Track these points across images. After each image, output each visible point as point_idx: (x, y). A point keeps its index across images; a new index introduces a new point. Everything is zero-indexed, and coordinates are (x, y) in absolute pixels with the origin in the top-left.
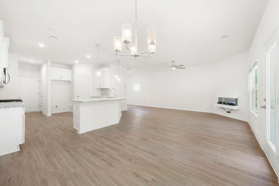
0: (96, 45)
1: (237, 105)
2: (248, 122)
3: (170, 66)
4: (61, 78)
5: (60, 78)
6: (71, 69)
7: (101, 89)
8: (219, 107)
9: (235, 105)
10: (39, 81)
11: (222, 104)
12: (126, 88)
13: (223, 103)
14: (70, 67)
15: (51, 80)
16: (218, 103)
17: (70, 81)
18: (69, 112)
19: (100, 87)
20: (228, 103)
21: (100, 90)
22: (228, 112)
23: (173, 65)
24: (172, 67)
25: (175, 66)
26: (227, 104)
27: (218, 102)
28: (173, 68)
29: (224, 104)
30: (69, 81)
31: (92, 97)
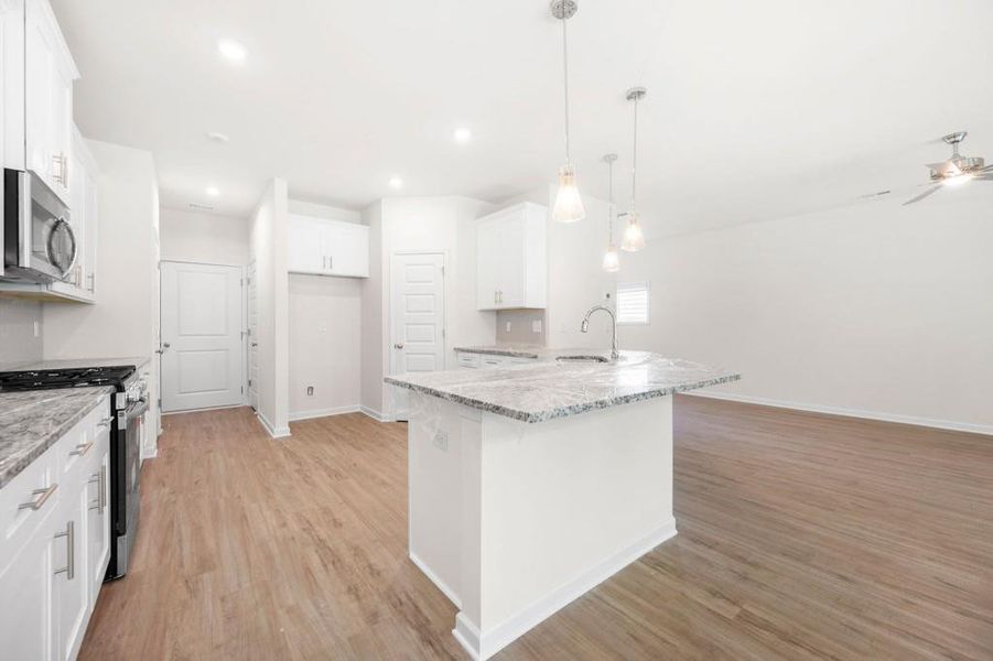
4: (328, 265)
5: (325, 267)
6: (367, 224)
7: (499, 312)
10: (245, 282)
14: (364, 212)
15: (289, 273)
17: (361, 278)
18: (360, 415)
19: (498, 302)
21: (493, 318)
30: (361, 280)
31: (458, 351)
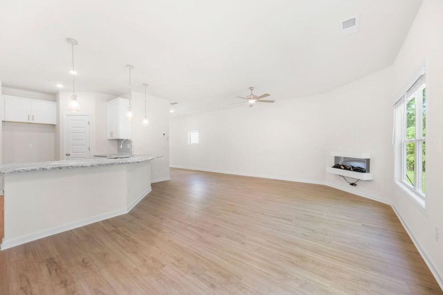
0: (69, 40)
1: (369, 172)
2: (390, 206)
3: (246, 98)
4: (31, 119)
5: (29, 119)
6: (56, 102)
8: (336, 175)
9: (365, 172)
11: (341, 168)
12: (168, 139)
13: (343, 168)
15: (3, 121)
16: (334, 167)
19: (112, 136)
20: (353, 167)
22: (352, 184)
23: (252, 94)
24: (250, 98)
25: (255, 97)
26: (349, 169)
27: (334, 165)
28: (252, 102)
29: (346, 168)
30: (54, 126)
31: (95, 156)
